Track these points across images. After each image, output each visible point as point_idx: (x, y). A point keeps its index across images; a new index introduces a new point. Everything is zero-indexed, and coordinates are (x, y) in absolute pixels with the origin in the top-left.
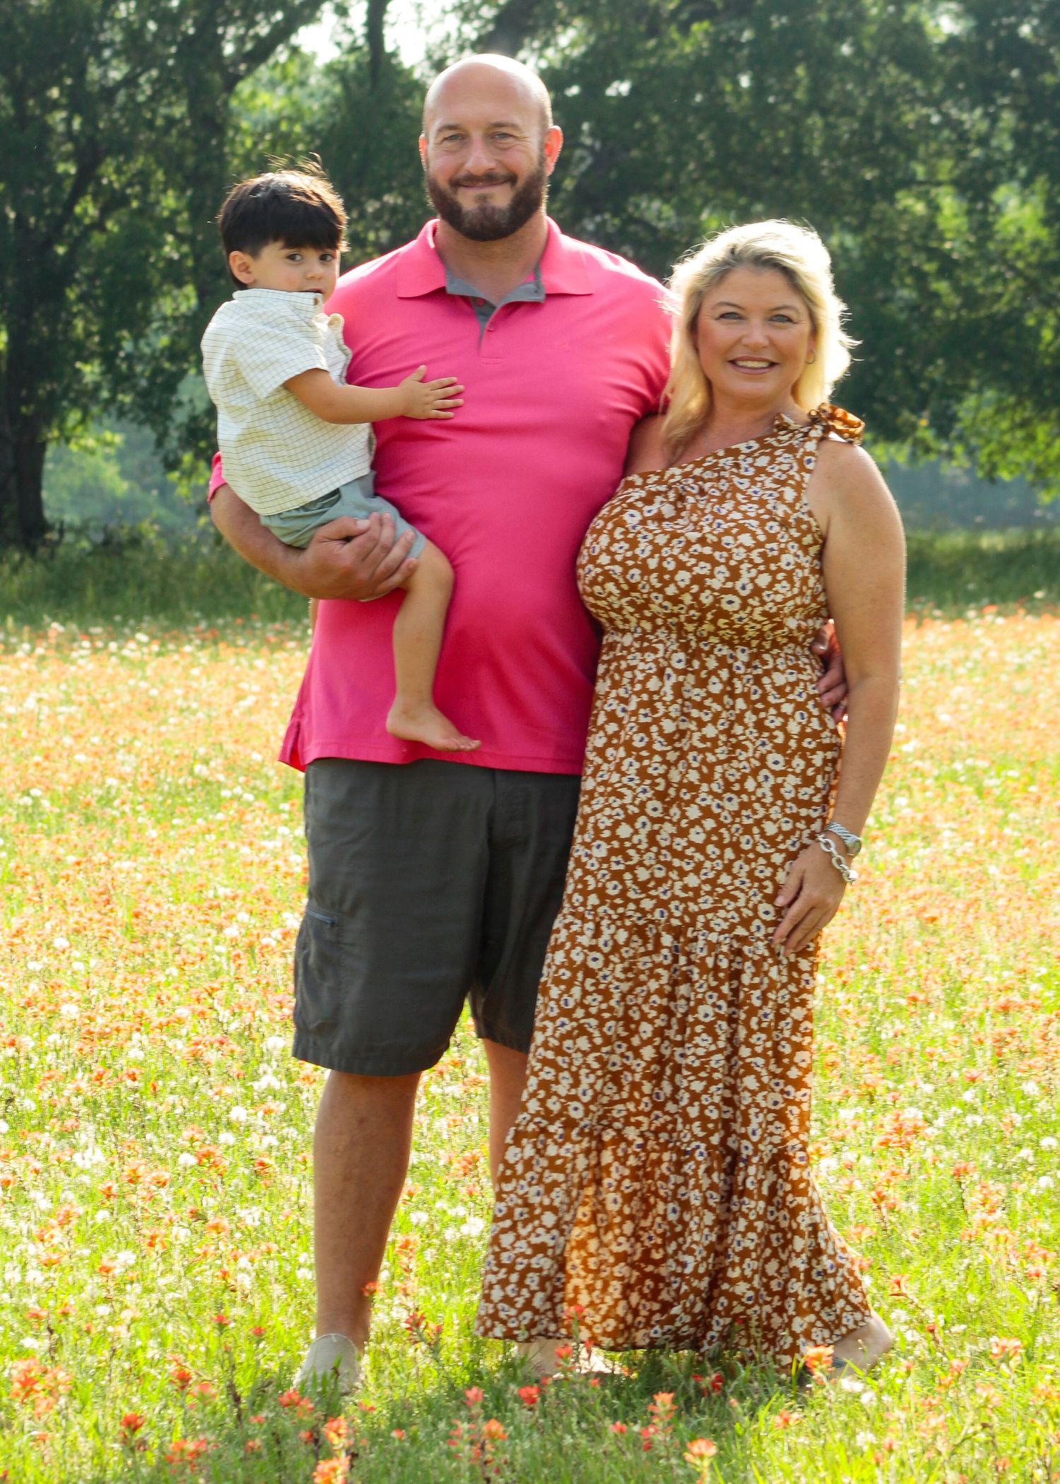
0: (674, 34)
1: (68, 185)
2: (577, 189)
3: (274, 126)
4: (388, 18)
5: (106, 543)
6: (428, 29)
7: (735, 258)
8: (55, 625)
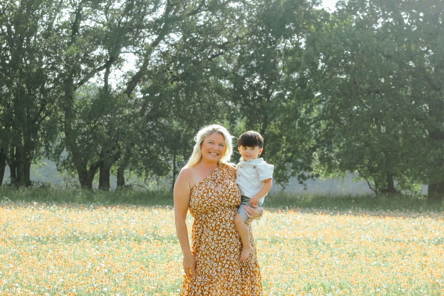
0: (170, 84)
1: (39, 109)
2: (148, 115)
3: (83, 99)
4: (109, 77)
5: (43, 186)
6: (117, 80)
7: (214, 131)
8: (35, 202)
